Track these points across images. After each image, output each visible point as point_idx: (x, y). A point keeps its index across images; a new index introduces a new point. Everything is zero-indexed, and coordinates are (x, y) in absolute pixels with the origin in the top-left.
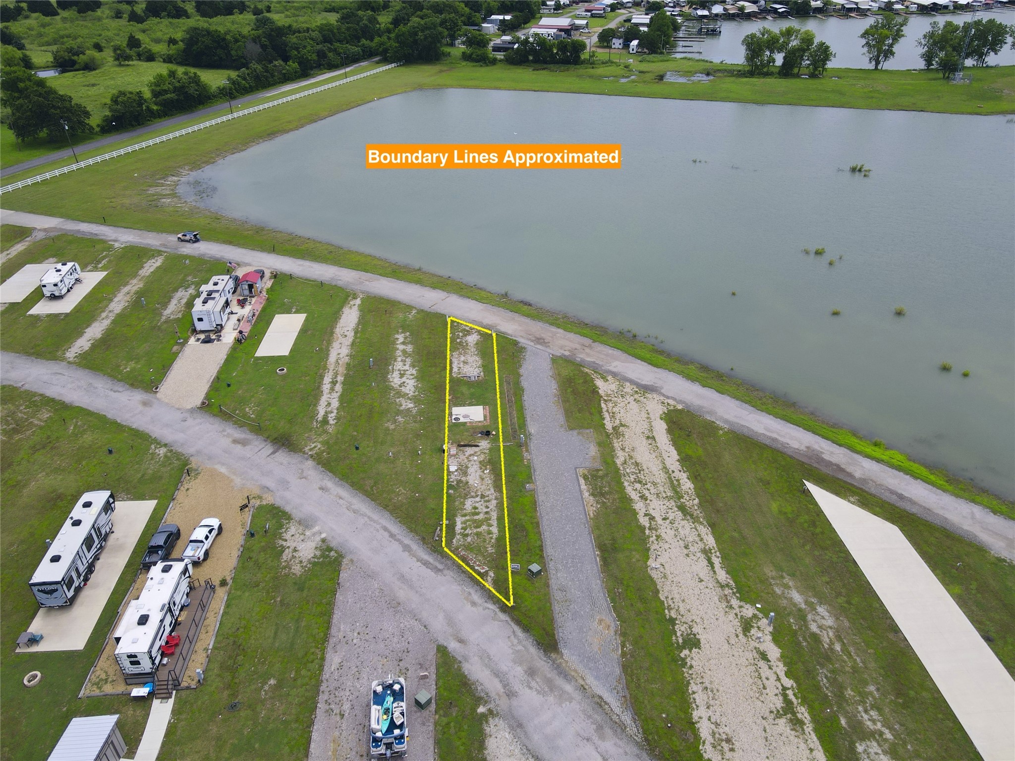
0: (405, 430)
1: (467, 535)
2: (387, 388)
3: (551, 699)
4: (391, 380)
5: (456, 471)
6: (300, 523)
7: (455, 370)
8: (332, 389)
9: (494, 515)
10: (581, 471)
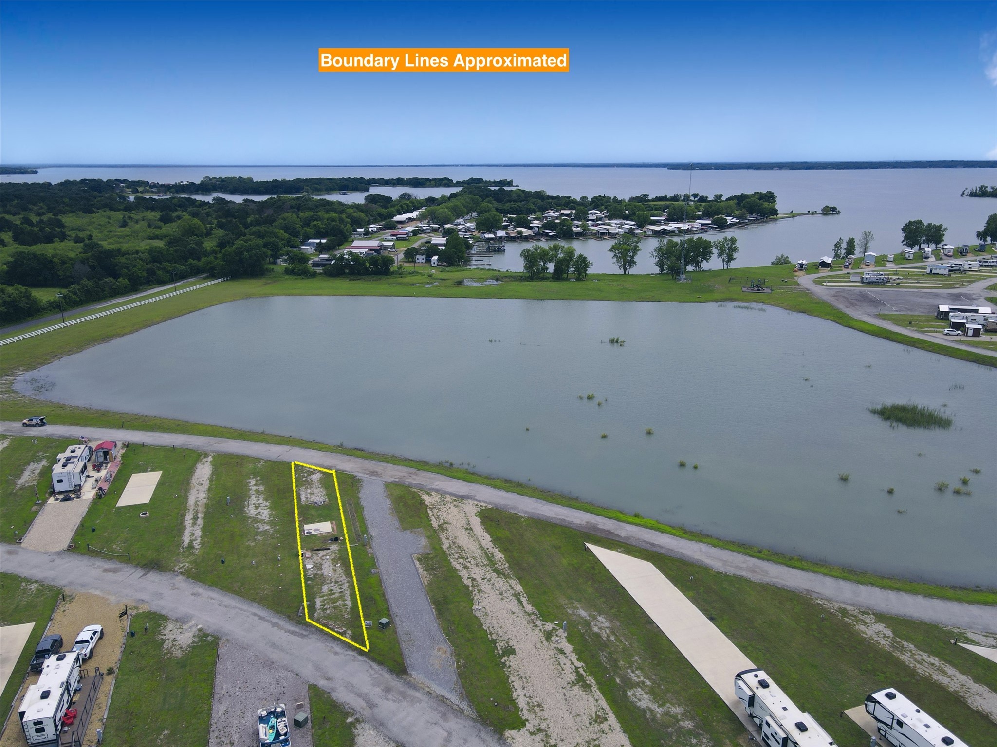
0: (264, 544)
1: (326, 609)
2: (245, 518)
3: (405, 704)
4: (248, 511)
5: (312, 568)
6: (176, 620)
7: (303, 499)
8: (194, 524)
9: (347, 593)
10: (415, 556)
